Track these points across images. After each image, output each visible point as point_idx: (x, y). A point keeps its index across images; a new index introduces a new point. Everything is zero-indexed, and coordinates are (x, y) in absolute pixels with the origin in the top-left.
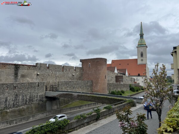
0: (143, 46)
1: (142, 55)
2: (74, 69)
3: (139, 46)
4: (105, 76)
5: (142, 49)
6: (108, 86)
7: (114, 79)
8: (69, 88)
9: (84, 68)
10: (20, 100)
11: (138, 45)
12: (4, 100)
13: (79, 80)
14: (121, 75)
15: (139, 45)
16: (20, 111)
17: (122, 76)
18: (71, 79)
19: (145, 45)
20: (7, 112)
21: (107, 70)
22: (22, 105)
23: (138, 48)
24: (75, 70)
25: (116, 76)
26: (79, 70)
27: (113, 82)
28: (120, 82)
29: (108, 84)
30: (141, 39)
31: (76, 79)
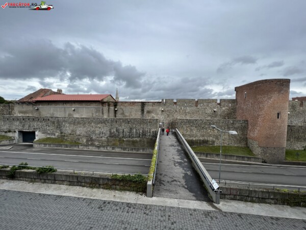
2: (216, 102)
9: (238, 100)
10: (134, 133)
12: (122, 131)
16: (134, 143)
18: (210, 116)
20: (123, 141)
22: (135, 137)
24: (220, 104)
31: (221, 116)
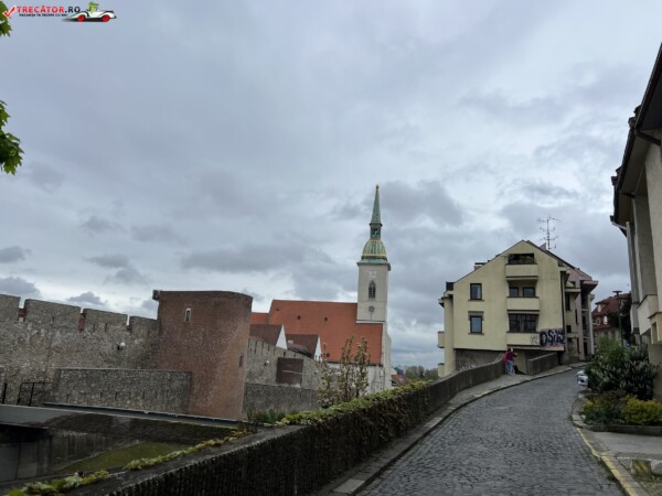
0: (377, 261)
1: (372, 292)
2: (125, 324)
3: (366, 261)
4: (242, 357)
5: (372, 273)
6: (246, 394)
7: (271, 373)
8: (98, 396)
9: (163, 324)
11: (363, 258)
13: (139, 368)
14: (299, 356)
15: (367, 258)
17: (300, 362)
18: (108, 361)
19: (382, 261)
21: (251, 334)
23: (363, 267)
24: (130, 329)
25: (279, 359)
26: (143, 331)
27: (267, 381)
28: (290, 383)
29: (248, 387)
30: (372, 238)
31: (129, 362)
